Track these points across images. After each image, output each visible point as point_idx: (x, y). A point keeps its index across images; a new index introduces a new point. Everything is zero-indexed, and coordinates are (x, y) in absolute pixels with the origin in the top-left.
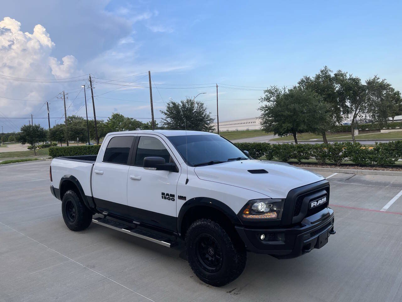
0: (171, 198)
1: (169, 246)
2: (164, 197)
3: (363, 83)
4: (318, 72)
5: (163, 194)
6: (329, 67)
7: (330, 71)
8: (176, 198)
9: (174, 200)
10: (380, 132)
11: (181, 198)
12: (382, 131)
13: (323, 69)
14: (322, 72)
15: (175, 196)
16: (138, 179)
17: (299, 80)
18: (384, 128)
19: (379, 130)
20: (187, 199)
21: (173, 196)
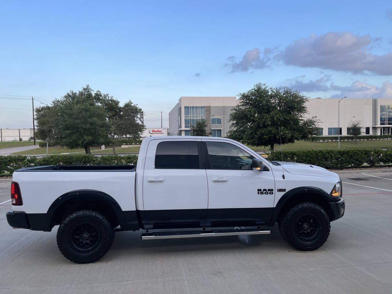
0: (269, 192)
1: (270, 233)
2: (261, 193)
3: (121, 105)
4: (81, 90)
5: (259, 190)
6: (91, 87)
7: (92, 90)
8: (275, 191)
9: (273, 193)
10: (121, 147)
11: (280, 190)
12: (123, 146)
13: (85, 87)
14: (84, 89)
15: (274, 190)
16: (225, 180)
17: (65, 94)
18: (124, 144)
19: (120, 146)
20: (287, 191)
21: (272, 190)
